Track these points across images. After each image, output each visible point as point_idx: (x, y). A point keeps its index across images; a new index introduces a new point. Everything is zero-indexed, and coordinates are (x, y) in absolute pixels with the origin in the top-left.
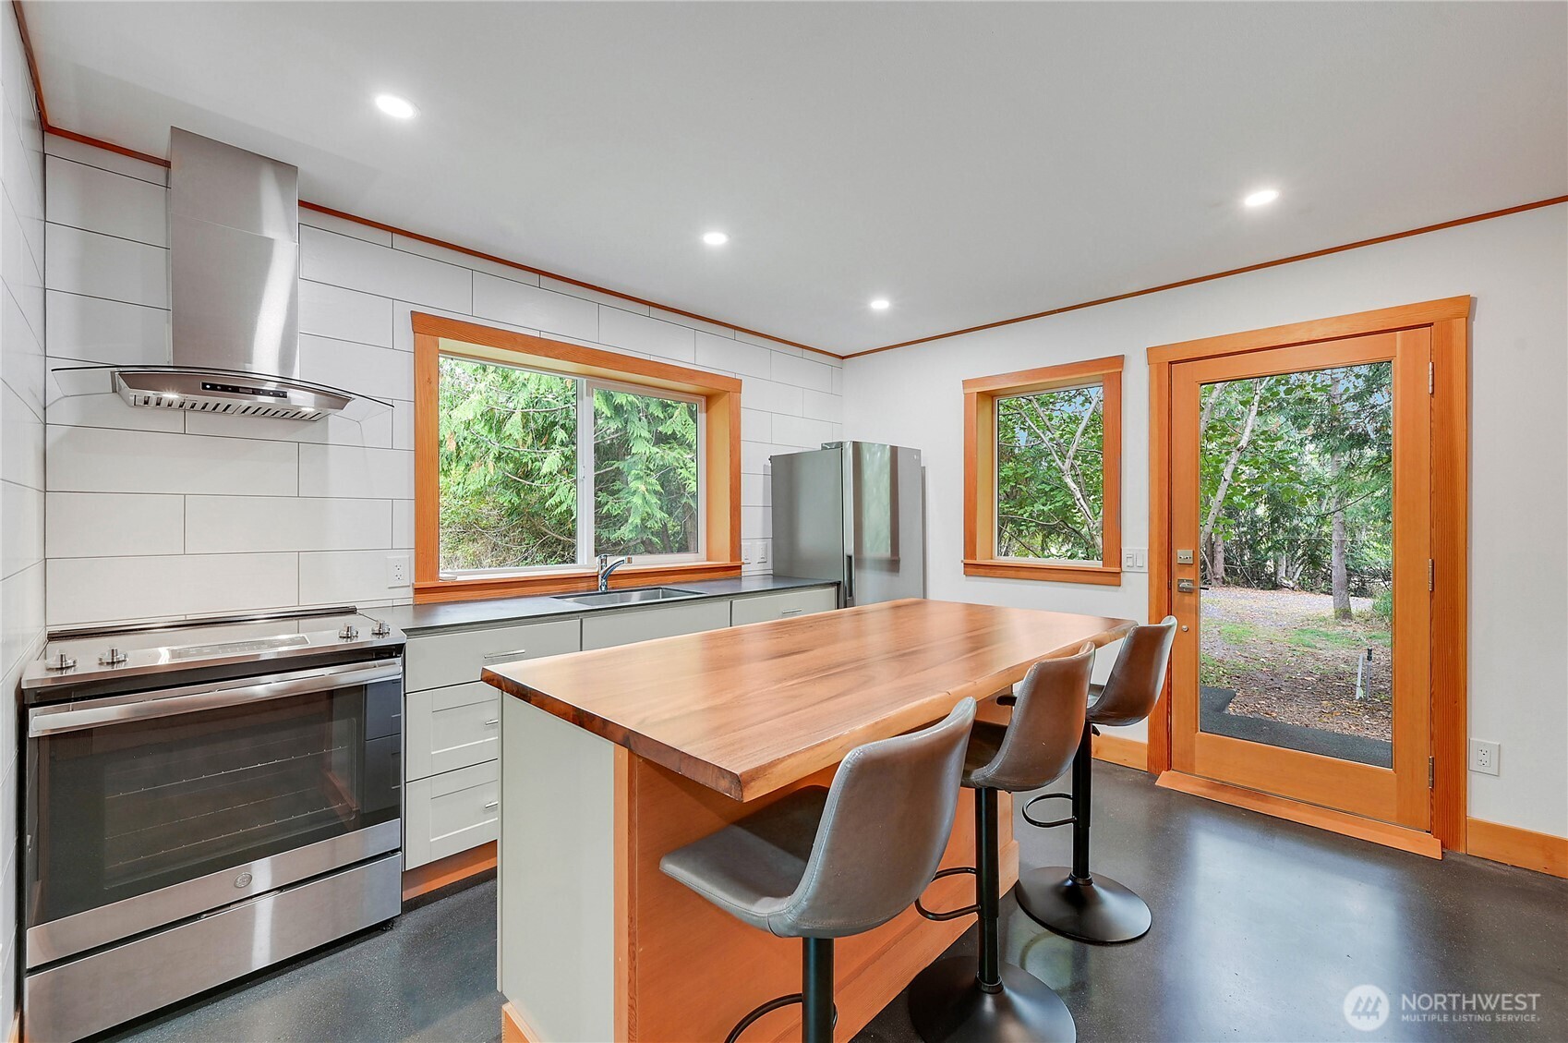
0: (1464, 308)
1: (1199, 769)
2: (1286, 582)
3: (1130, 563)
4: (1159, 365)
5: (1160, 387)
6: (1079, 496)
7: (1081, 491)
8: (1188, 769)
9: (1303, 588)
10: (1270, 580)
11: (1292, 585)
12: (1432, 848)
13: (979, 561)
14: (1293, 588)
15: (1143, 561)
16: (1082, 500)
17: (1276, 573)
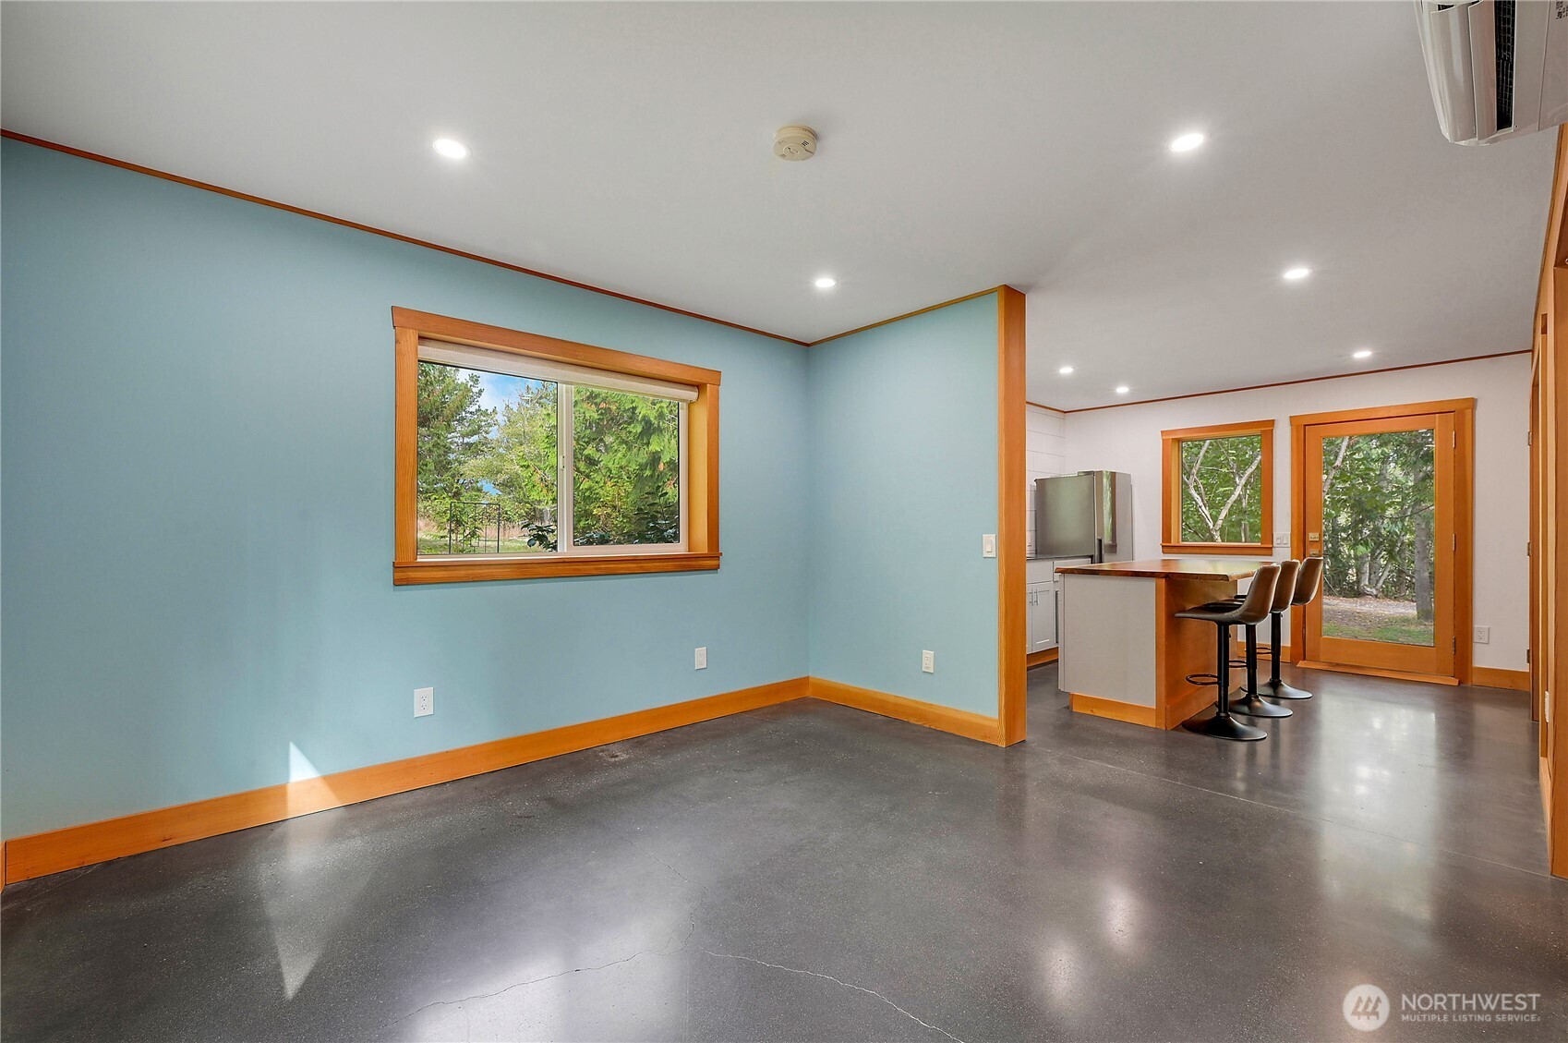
0: (1472, 403)
1: (1322, 659)
2: (1369, 589)
3: (1279, 541)
4: (1298, 426)
5: (1298, 439)
6: (1201, 504)
7: (1202, 500)
8: (1316, 660)
9: (1386, 596)
10: (1352, 588)
11: (1375, 592)
12: (1455, 682)
13: (1172, 544)
14: (1376, 596)
15: (1288, 541)
16: (1203, 507)
17: (1358, 582)
